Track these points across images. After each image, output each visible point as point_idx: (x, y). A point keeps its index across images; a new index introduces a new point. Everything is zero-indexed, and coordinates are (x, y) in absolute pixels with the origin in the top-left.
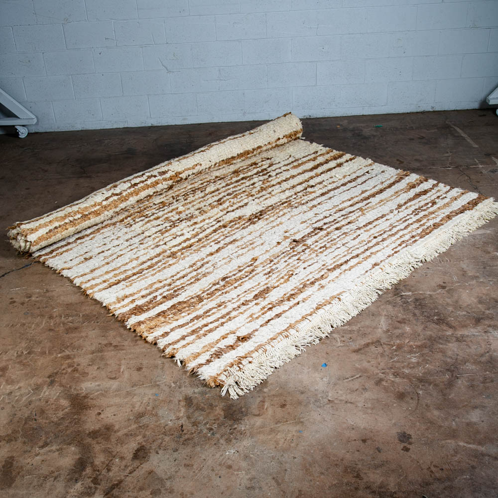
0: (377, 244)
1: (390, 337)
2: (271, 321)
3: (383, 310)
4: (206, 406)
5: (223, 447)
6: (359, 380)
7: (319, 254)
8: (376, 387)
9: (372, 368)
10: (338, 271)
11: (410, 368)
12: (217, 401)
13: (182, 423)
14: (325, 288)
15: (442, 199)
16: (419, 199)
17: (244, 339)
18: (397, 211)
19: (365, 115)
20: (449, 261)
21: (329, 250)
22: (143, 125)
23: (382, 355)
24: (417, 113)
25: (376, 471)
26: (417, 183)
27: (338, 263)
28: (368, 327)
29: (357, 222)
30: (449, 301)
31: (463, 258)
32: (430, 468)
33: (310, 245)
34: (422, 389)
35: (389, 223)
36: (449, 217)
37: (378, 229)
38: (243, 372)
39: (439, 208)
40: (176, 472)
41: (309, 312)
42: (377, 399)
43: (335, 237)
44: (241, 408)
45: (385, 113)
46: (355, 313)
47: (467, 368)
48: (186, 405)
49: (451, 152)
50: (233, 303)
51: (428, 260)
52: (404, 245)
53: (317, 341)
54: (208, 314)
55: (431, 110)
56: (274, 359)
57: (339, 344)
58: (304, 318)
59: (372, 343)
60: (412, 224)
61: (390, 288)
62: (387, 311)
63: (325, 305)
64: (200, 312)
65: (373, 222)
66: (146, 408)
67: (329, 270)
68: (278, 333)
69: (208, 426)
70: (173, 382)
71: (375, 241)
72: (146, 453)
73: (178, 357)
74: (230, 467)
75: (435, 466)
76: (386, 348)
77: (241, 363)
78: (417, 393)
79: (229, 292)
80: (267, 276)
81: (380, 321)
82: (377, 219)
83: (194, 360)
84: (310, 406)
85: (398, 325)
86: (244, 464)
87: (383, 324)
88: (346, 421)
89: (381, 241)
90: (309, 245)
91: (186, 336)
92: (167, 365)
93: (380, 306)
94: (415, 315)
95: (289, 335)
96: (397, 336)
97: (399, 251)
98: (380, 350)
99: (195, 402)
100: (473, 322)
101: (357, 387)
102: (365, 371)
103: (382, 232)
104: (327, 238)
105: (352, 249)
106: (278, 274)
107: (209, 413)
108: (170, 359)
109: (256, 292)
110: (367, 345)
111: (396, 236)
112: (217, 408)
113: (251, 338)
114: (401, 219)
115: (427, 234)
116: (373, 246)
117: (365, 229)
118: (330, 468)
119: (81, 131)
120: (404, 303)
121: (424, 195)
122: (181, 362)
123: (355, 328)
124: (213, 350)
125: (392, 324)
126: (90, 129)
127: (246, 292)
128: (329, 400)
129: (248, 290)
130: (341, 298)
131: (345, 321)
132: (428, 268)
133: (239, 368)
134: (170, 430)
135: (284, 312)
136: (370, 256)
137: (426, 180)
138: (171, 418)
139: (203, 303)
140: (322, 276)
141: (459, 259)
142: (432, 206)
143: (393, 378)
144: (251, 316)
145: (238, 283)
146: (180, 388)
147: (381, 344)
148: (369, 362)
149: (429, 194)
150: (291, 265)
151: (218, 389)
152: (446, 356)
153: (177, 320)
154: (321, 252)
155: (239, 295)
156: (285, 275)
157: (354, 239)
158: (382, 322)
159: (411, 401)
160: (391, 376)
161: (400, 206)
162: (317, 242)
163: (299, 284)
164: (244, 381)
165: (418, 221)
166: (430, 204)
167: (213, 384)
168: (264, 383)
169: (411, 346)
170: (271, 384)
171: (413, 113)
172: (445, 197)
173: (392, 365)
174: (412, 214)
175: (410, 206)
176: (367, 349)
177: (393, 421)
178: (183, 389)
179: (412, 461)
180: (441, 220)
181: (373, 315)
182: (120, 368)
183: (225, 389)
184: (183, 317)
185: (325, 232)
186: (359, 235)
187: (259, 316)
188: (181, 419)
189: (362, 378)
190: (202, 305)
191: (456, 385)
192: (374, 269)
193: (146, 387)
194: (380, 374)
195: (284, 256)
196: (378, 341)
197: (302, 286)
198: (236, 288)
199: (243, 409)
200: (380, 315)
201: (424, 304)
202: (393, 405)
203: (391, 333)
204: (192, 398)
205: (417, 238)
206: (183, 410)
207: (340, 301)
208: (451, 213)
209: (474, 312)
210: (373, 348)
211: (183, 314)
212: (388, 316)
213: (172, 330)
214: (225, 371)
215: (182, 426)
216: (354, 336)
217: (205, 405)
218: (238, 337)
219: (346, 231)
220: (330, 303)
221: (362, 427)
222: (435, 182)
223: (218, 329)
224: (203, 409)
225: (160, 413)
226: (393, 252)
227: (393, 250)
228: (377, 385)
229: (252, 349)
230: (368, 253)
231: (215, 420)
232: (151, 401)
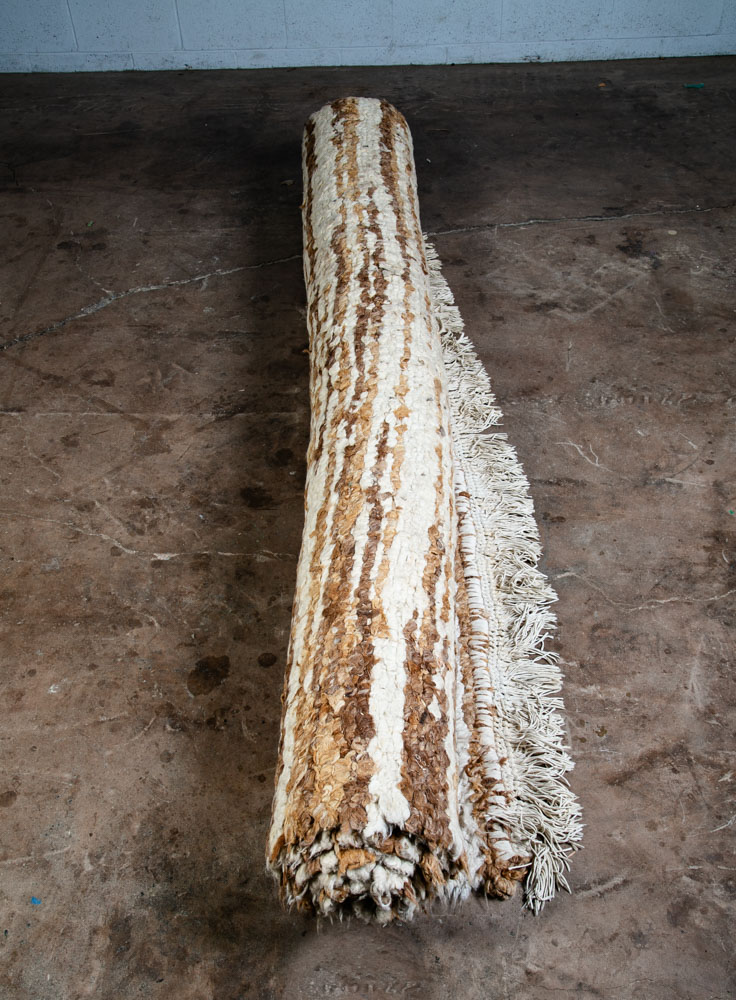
1: (715, 735)
3: (696, 633)
4: (166, 960)
6: (624, 895)
8: (672, 932)
9: (661, 851)
19: (665, 58)
22: (168, 67)
23: (692, 803)
28: (652, 693)
42: (675, 986)
45: (711, 53)
48: (109, 948)
59: (664, 754)
62: (708, 641)
70: (90, 856)
76: (705, 775)
81: (686, 674)
84: (471, 991)
87: (696, 684)
93: (687, 621)
98: (685, 781)
99: (137, 937)
101: (615, 926)
102: (638, 860)
110: (650, 760)
112: (198, 969)
125: (721, 689)
126: (53, 70)
128: (528, 973)
143: (722, 898)
146: (104, 878)
147: (690, 760)
148: (652, 826)
158: (693, 681)
160: (718, 892)
173: (722, 845)
176: (647, 776)
178: (113, 883)
181: (668, 652)
189: (631, 888)
193: (12, 867)
194: (685, 879)
196: (681, 749)
199: (272, 983)
200: (687, 652)
203: (717, 719)
204: (131, 923)
206: (98, 968)
210: (664, 773)
212: (711, 658)
216: (611, 721)
217: (164, 954)
224: (155, 972)
228: (675, 925)
232: (13, 926)
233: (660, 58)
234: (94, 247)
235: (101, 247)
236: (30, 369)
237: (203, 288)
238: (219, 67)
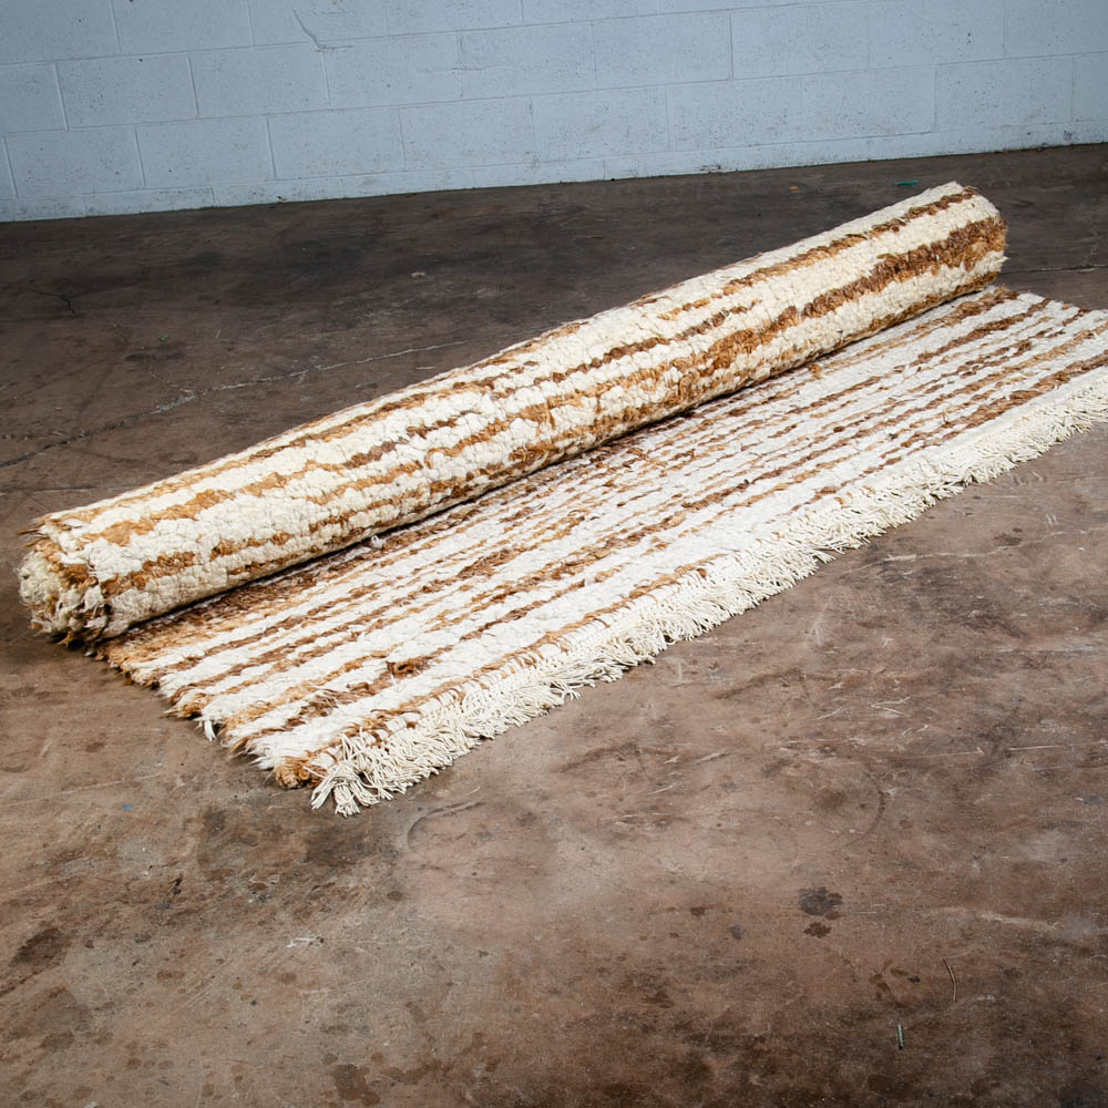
0: (843, 443)
1: (832, 660)
2: (494, 626)
3: (824, 598)
4: (260, 833)
5: (282, 930)
6: (720, 764)
7: (669, 473)
8: (765, 780)
9: (761, 734)
10: (715, 508)
11: (874, 733)
12: (297, 819)
13: (181, 875)
14: (669, 548)
15: (1051, 336)
16: (983, 341)
17: (405, 670)
18: (916, 367)
19: (873, 160)
20: (1041, 479)
21: (697, 463)
23: (799, 704)
24: (1024, 150)
25: (713, 985)
26: (986, 304)
27: (718, 490)
28: (771, 638)
29: (795, 397)
30: (1023, 573)
31: (1086, 471)
32: (879, 976)
33: (649, 452)
34: (897, 784)
35: (885, 395)
36: (1061, 378)
37: (851, 410)
38: (387, 750)
39: (1036, 358)
40: (130, 991)
41: (608, 605)
42: (761, 811)
43: (724, 432)
44: (361, 836)
45: (931, 153)
46: (739, 604)
47: (1044, 730)
48: (203, 830)
49: (1099, 234)
50: (398, 587)
51: (980, 479)
52: (916, 445)
53: (617, 672)
54: (320, 614)
55: (1064, 143)
56: (482, 717)
57: (680, 680)
58: (590, 618)
59: (776, 676)
60: (950, 396)
61: (856, 546)
62: (836, 600)
63: (658, 587)
64: (302, 611)
65: (841, 394)
66: (86, 839)
67: (687, 506)
68: (507, 656)
69: (252, 880)
70: (182, 777)
71: (836, 437)
72: (58, 947)
73: (209, 714)
74: (289, 978)
75: (898, 973)
76: (814, 688)
77: (382, 726)
78: (881, 793)
79: (392, 563)
80: (510, 524)
81: (809, 624)
82: (853, 389)
83: (253, 720)
85: (862, 631)
86: (331, 971)
87: (818, 629)
88: (655, 864)
89: (853, 437)
90: (645, 452)
91: (244, 667)
92: (175, 736)
93: (817, 588)
94: (914, 606)
95: (538, 658)
96: (852, 659)
97: (899, 459)
98: (794, 691)
99: (231, 822)
100: (1085, 620)
101: (708, 782)
102: (742, 741)
103: (862, 418)
104: (702, 433)
105: (765, 458)
106: (543, 519)
107: (266, 849)
108: (186, 722)
109: (469, 563)
110: (760, 681)
111: (898, 425)
112: (292, 837)
113: (429, 667)
114: (922, 386)
115: (990, 417)
116: (829, 449)
117: (815, 412)
118: (580, 979)
119: (88, 218)
120: (891, 580)
121: (1003, 329)
122: (216, 728)
123: (733, 641)
124: (311, 697)
125: (842, 631)
126: (112, 213)
127: (439, 562)
129: (448, 558)
130: (708, 572)
131: (709, 626)
132: (977, 498)
133: (374, 740)
134: (142, 890)
135: (537, 604)
136: (813, 472)
137: (1013, 296)
138: (152, 863)
139: (313, 589)
140: (667, 520)
141: (1074, 475)
142: (1016, 355)
143: (817, 758)
144: (441, 617)
145: (423, 541)
146: (197, 789)
147: (802, 678)
148: (756, 721)
149: (1012, 329)
150: (584, 498)
151: (305, 792)
152: (986, 703)
153: (231, 629)
154: (675, 467)
155: (417, 570)
156: (562, 521)
157: (779, 434)
158: (815, 627)
159: (859, 813)
160: (814, 754)
161: (925, 357)
162: (670, 444)
163: (594, 540)
164: (386, 771)
165: (972, 388)
166: (1014, 350)
167: (291, 778)
168: (441, 775)
169: (888, 682)
170: (463, 778)
171: (1010, 151)
172: (1061, 333)
173: (823, 727)
174: (956, 373)
175: (955, 356)
176: (756, 691)
177: (796, 863)
178: (207, 791)
179: (828, 960)
180: (1038, 385)
181: (793, 610)
182: (40, 746)
183: (323, 790)
184: (251, 622)
185: (700, 421)
186: (794, 427)
187: (464, 616)
188: (180, 864)
189: (728, 759)
190: (311, 595)
191: (1001, 772)
192: (820, 501)
193: (103, 788)
194: (783, 749)
195: (570, 478)
196: (795, 672)
197: (602, 545)
198: (414, 552)
199: (366, 840)
200: (813, 609)
201: (947, 582)
202: (803, 823)
203: (835, 650)
204: (225, 814)
205: (958, 427)
206: (192, 842)
207: (704, 576)
208: (1070, 367)
209: (1091, 598)
210: (774, 687)
211: (251, 616)
212: (836, 611)
213: (209, 653)
214: (333, 745)
215: (179, 881)
216: (726, 659)
217: (259, 830)
218: (390, 665)
219: (758, 417)
220: (673, 582)
221: (700, 878)
222: (1038, 299)
223: (338, 648)
224: (250, 841)
225: (125, 851)
226: (883, 461)
227: (883, 457)
228: (767, 776)
229: (425, 692)
230: (810, 465)
231: (277, 865)
232: (105, 823)
233: (869, 161)
234: (169, 357)
235: (178, 356)
236: (99, 456)
237: (299, 382)
238: (320, 198)
